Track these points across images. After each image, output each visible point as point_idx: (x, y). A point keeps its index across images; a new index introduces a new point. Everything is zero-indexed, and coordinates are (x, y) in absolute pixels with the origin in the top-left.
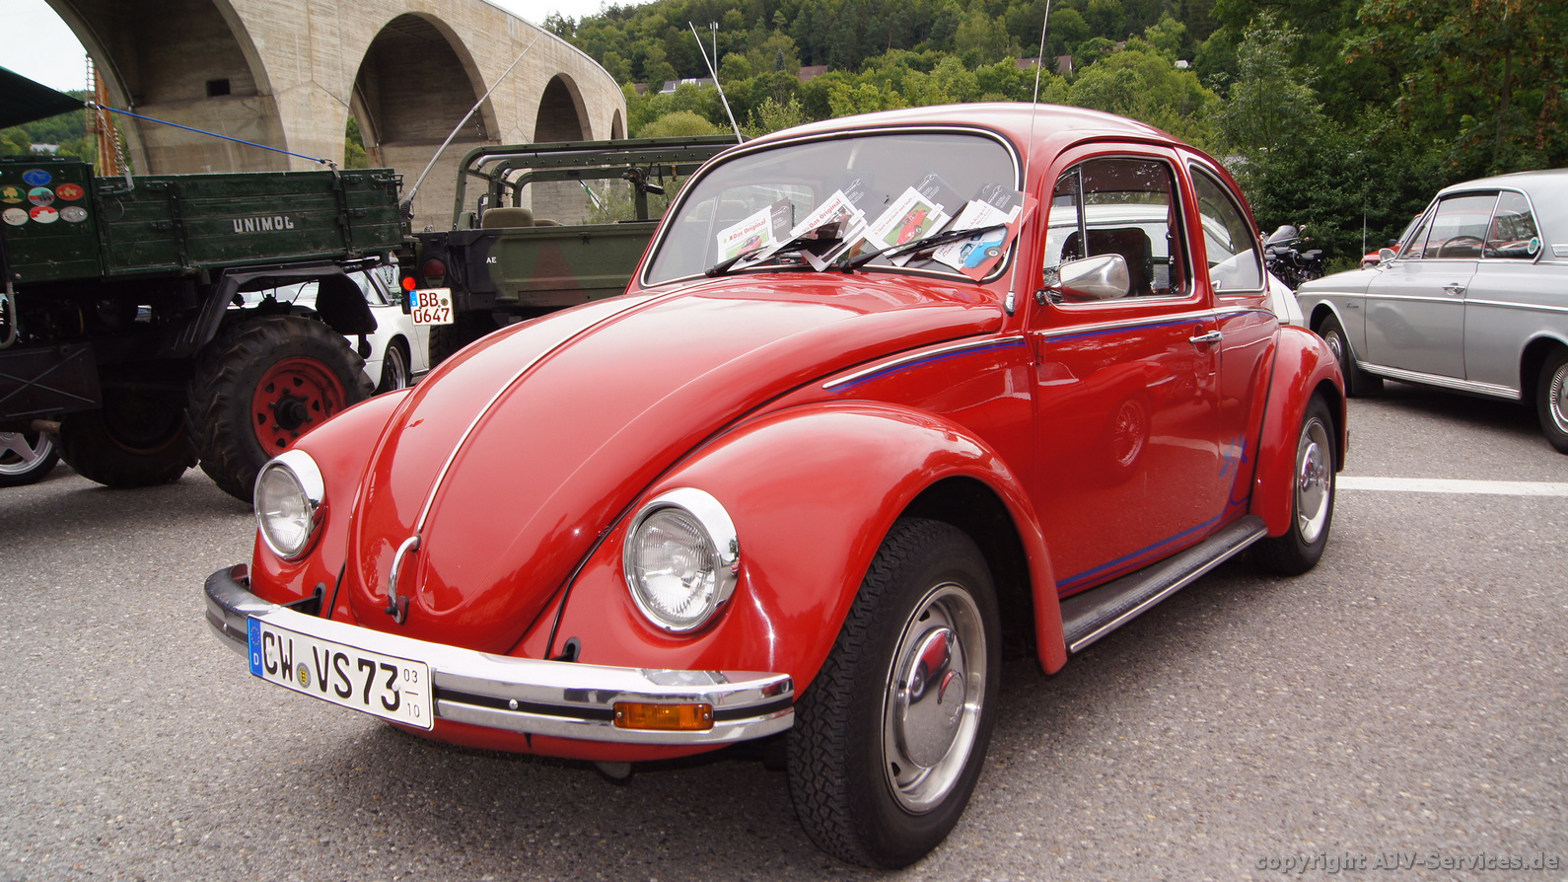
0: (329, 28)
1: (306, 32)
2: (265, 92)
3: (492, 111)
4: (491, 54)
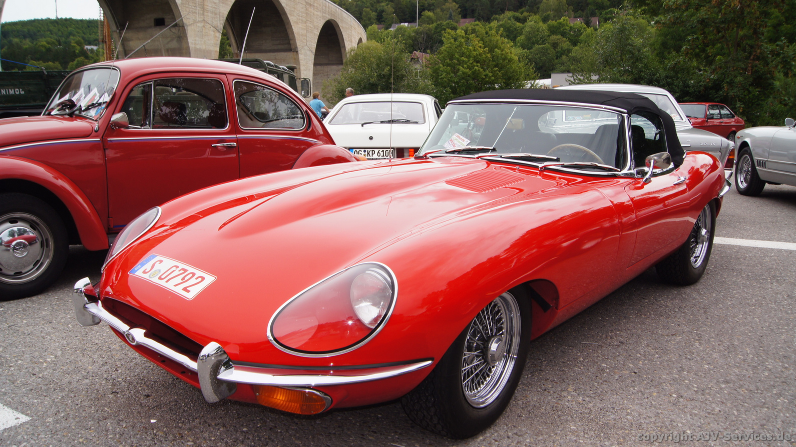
2: (181, 25)
3: (294, 37)
4: (295, 8)
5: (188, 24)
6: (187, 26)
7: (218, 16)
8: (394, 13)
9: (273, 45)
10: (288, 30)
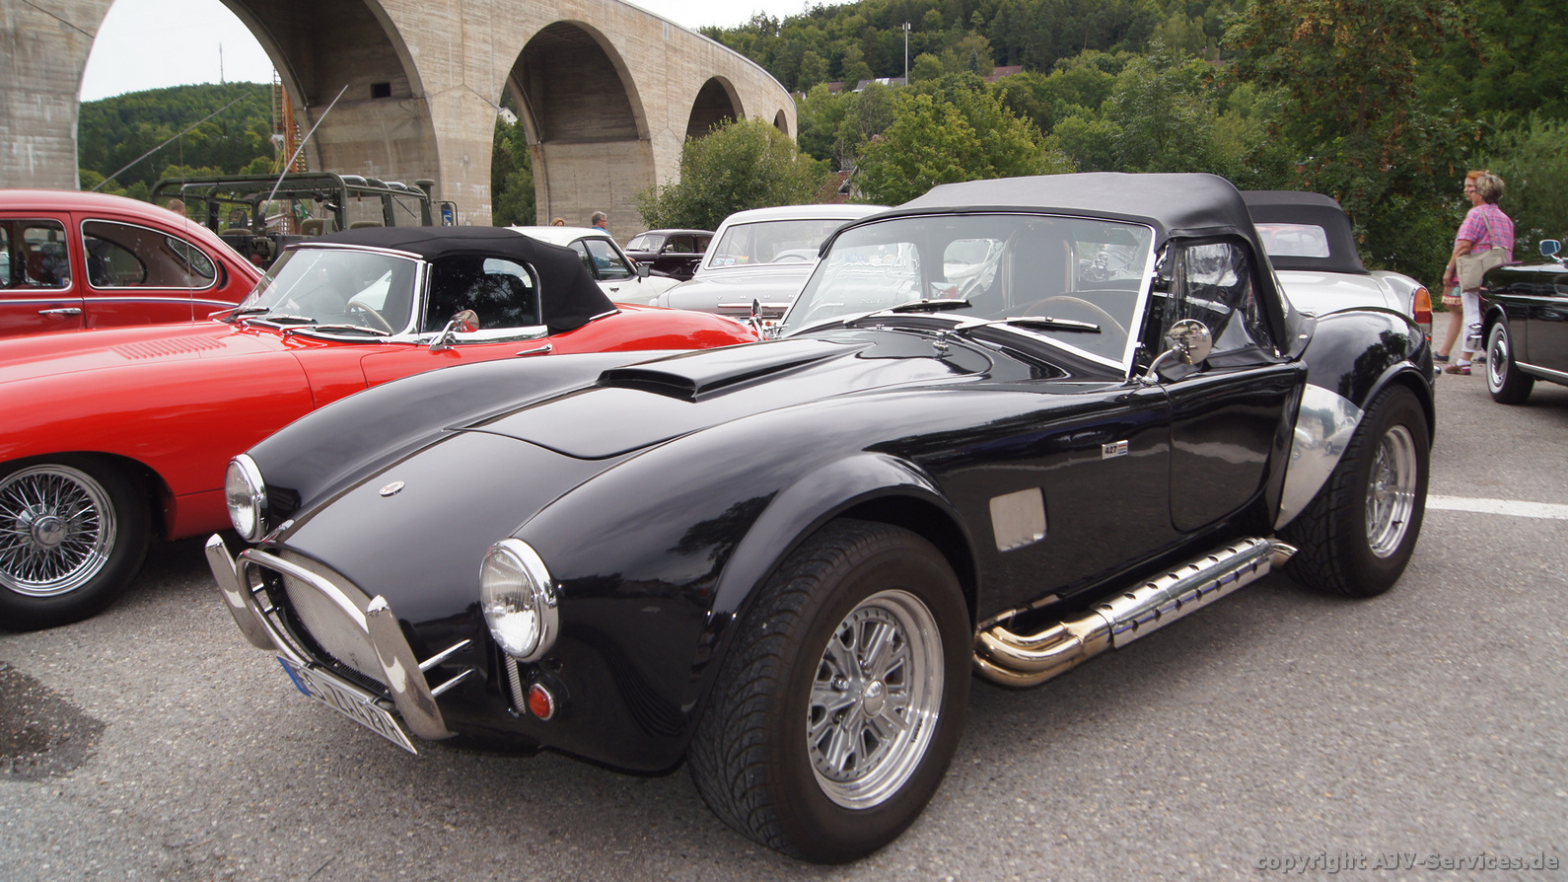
0: (482, 36)
1: (459, 40)
2: (419, 95)
3: (643, 112)
4: (643, 58)
5: (432, 92)
6: (431, 97)
7: (491, 77)
8: (864, 59)
9: (603, 128)
10: (631, 100)
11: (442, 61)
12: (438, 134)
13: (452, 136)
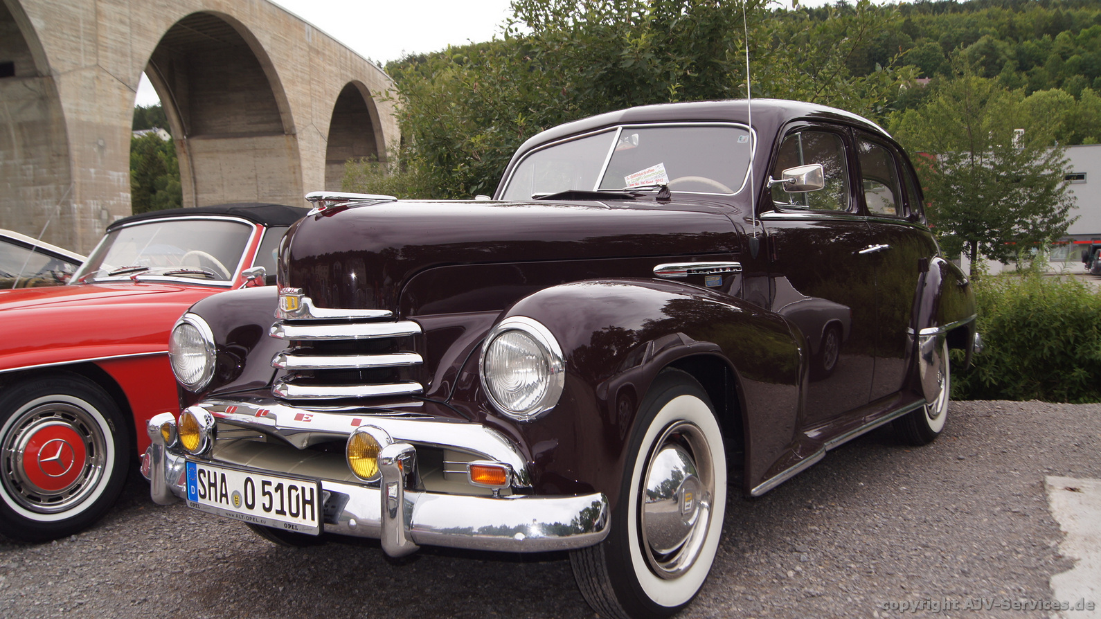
0: (118, 16)
1: (92, 18)
2: (45, 73)
3: (288, 108)
4: (288, 56)
5: (60, 71)
6: (59, 75)
7: (130, 59)
9: (249, 124)
10: (277, 96)
11: (73, 39)
12: (68, 116)
13: (84, 118)
